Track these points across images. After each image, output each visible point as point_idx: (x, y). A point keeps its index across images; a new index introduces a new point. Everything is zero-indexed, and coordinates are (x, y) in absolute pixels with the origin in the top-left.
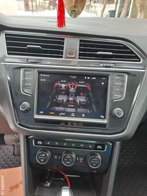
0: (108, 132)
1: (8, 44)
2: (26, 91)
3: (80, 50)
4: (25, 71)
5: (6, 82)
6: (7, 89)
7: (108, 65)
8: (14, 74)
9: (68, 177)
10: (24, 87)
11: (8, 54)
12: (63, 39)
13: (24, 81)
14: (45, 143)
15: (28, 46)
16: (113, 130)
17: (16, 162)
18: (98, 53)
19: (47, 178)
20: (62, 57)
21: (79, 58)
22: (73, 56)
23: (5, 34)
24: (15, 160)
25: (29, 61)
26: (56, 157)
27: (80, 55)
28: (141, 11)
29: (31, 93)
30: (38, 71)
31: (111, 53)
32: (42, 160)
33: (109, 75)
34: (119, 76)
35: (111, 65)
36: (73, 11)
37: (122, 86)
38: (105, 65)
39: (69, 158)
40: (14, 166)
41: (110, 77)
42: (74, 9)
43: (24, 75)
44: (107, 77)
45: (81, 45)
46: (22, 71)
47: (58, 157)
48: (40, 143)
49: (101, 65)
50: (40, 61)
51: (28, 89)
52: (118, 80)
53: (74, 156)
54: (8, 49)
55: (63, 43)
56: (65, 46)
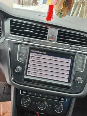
0: (71, 92)
1: (11, 27)
2: (20, 59)
3: (58, 36)
4: (21, 46)
5: (8, 52)
6: (8, 57)
7: (75, 48)
8: (14, 47)
9: (39, 114)
10: (20, 56)
11: (11, 34)
12: (48, 28)
13: (20, 53)
14: (28, 93)
15: (25, 30)
16: (74, 91)
17: (5, 98)
18: (70, 40)
19: (25, 114)
20: (46, 40)
21: (57, 42)
22: (53, 40)
23: (10, 20)
24: (4, 97)
25: (24, 40)
26: (34, 103)
27: (58, 39)
28: (86, 13)
29: (24, 61)
30: (30, 47)
31: (78, 41)
32: (25, 104)
33: (75, 55)
34: (81, 56)
35: (77, 49)
36: (60, 13)
37: (83, 63)
38: (73, 48)
39: (43, 105)
40: (3, 100)
41: (75, 56)
42: (61, 12)
43: (20, 49)
44: (74, 56)
45: (59, 33)
46: (19, 46)
47: (35, 103)
48: (25, 92)
49: (71, 48)
50: (32, 41)
51: (22, 58)
52: (81, 58)
53: (46, 103)
54: (11, 31)
55: (47, 31)
56: (48, 33)
